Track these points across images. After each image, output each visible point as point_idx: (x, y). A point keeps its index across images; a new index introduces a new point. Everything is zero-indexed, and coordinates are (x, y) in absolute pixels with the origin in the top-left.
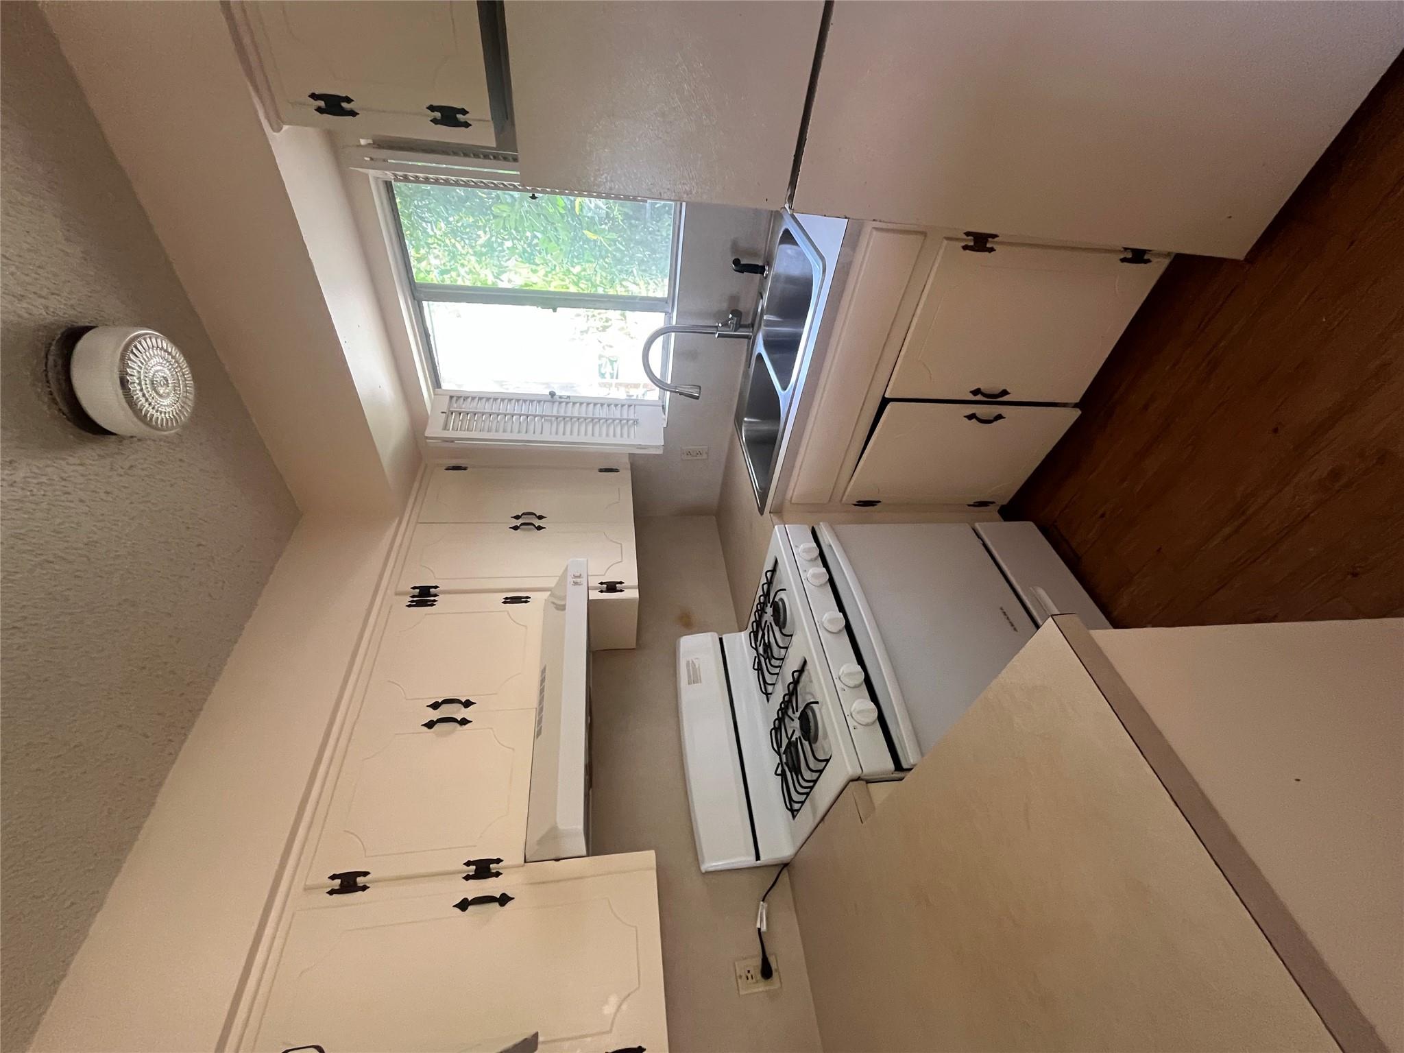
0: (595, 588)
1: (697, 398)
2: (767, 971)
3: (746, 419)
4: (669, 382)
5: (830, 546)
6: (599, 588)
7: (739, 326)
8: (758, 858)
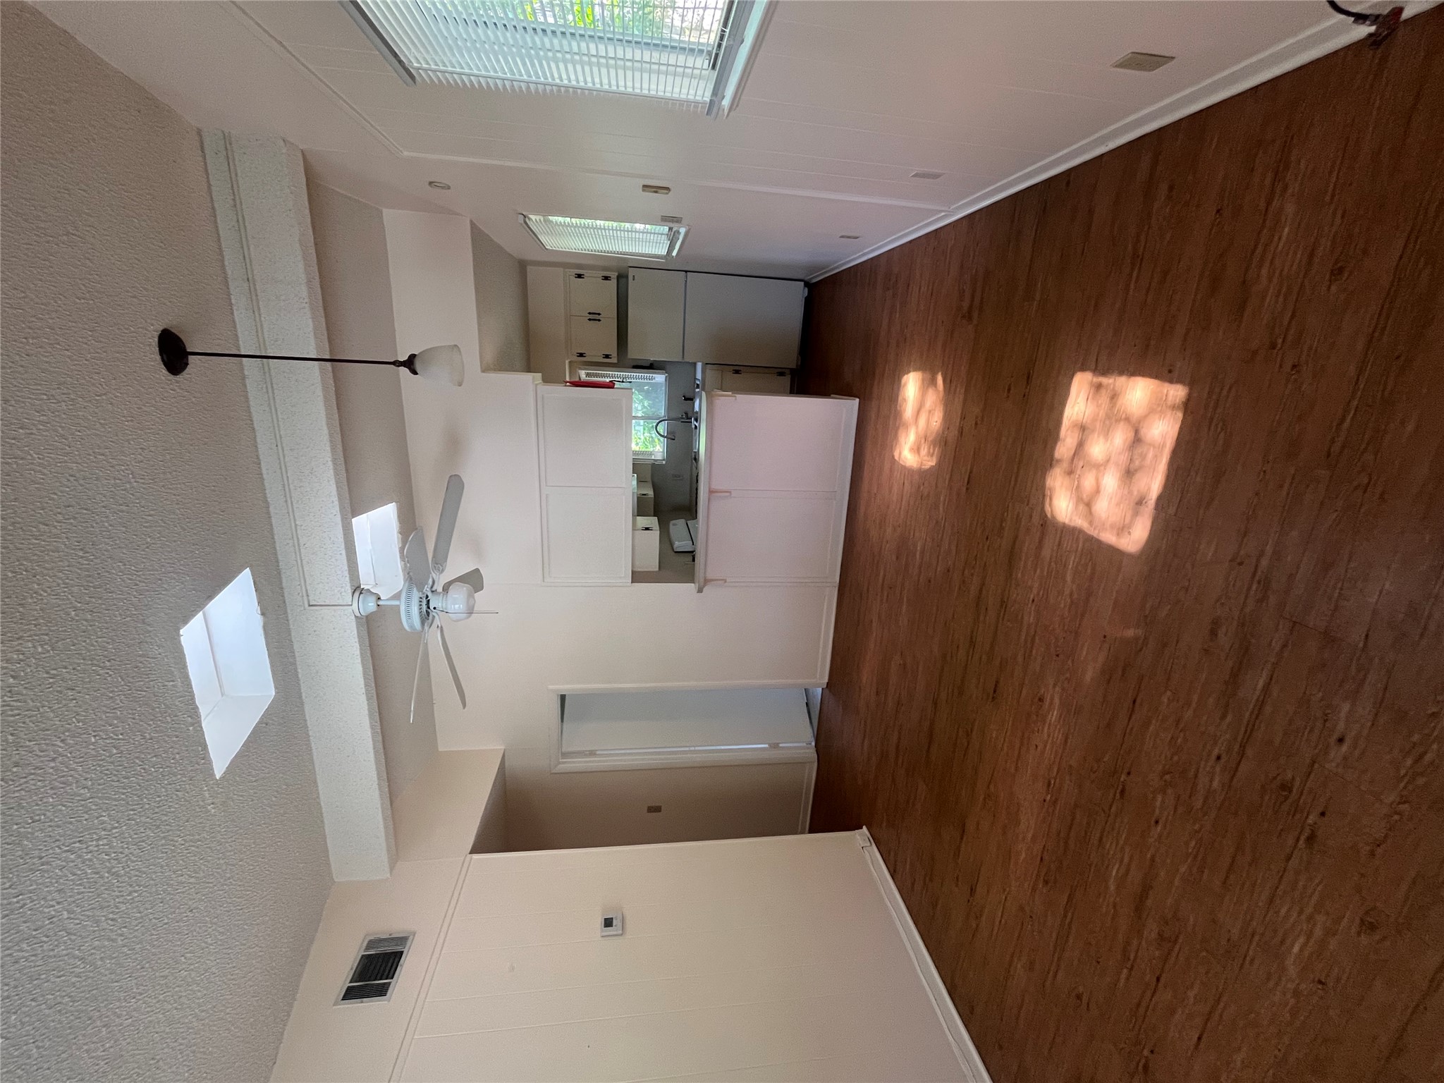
1: (674, 440)
4: (666, 435)
7: (688, 418)
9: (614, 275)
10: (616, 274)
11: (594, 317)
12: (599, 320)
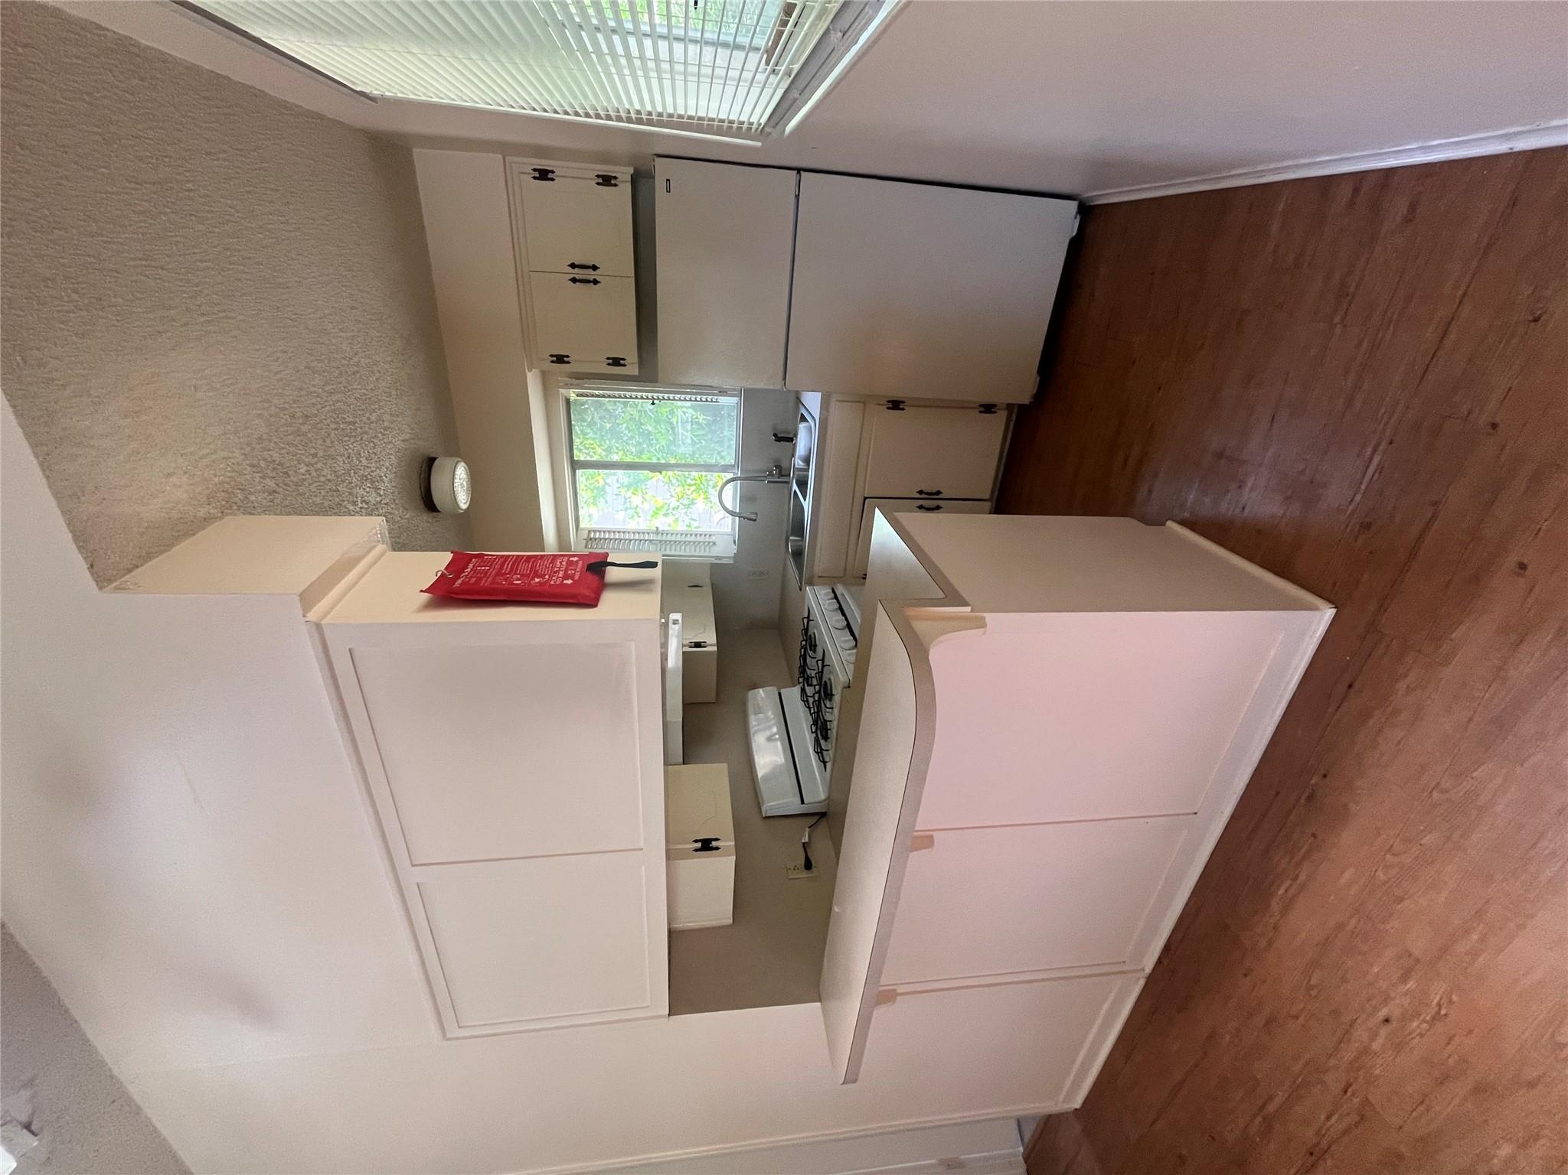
0: (688, 643)
1: (755, 520)
2: (808, 865)
3: (791, 538)
4: (738, 511)
6: (691, 643)
7: (781, 475)
8: (803, 802)
9: (624, 173)
10: (631, 170)
11: (584, 274)
12: (595, 282)
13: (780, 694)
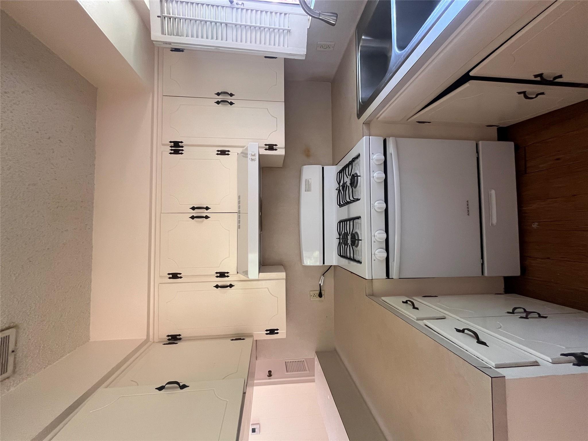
0: (262, 148)
2: (320, 295)
5: (391, 154)
6: (264, 147)
8: (324, 263)
13: (323, 168)
